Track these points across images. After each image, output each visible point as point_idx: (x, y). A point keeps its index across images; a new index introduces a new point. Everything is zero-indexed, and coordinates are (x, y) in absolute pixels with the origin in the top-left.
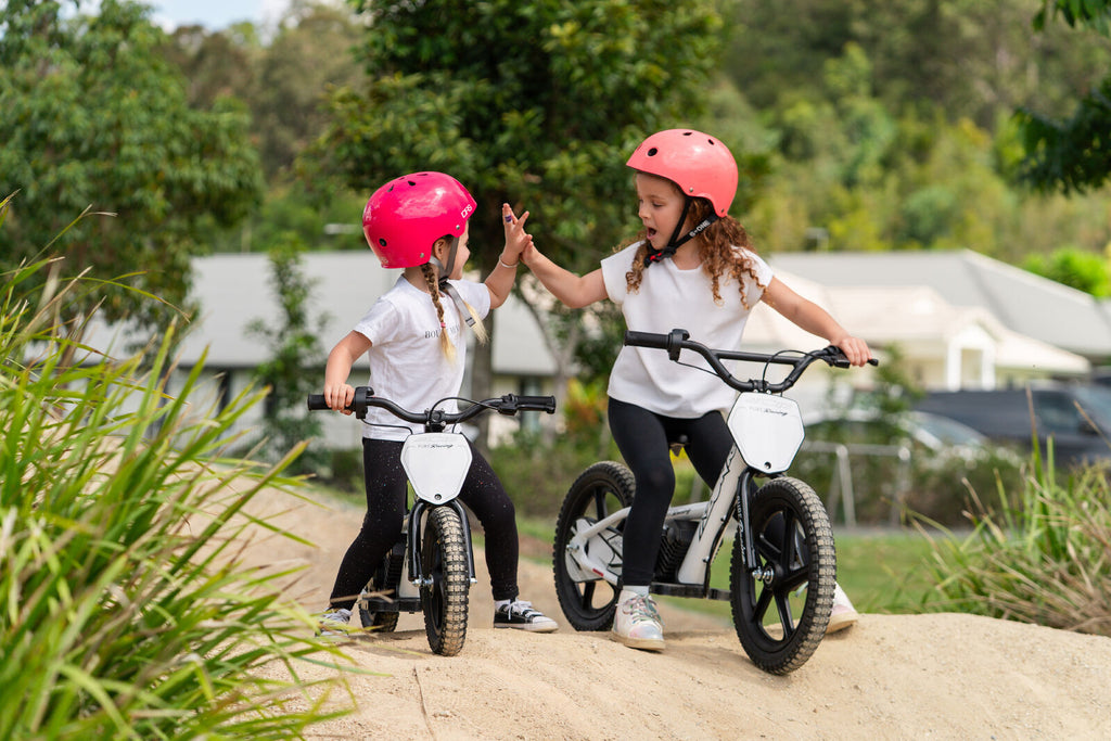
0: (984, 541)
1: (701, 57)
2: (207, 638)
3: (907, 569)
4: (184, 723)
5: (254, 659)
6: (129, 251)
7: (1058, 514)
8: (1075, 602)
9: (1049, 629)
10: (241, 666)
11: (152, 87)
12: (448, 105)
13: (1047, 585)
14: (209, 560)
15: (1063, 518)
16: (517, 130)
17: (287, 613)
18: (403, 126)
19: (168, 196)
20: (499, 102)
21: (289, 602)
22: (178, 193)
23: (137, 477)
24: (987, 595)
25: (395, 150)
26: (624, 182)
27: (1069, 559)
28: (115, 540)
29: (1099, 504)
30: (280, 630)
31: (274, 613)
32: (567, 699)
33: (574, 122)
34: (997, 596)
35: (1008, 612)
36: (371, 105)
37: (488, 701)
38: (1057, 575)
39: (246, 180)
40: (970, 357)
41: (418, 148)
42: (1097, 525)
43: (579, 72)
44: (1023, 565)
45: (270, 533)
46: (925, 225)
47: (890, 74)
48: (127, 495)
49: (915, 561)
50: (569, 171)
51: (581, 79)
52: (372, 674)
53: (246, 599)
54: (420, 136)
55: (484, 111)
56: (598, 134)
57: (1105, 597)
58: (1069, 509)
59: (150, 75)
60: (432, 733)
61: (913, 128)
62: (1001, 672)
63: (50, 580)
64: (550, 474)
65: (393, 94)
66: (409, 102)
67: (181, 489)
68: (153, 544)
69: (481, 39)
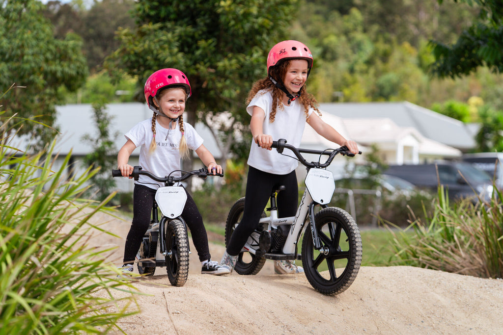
0: (417, 233)
1: (286, 15)
2: (72, 279)
3: (382, 246)
4: (63, 318)
5: (93, 289)
6: (28, 104)
7: (450, 221)
8: (458, 261)
9: (447, 273)
10: (87, 292)
11: (38, 29)
12: (173, 37)
13: (445, 253)
14: (73, 244)
15: (452, 223)
16: (204, 48)
17: (108, 268)
18: (153, 47)
19: (45, 78)
20: (196, 36)
21: (108, 263)
22: (49, 77)
23: (40, 208)
24: (418, 257)
25: (149, 58)
26: (253, 72)
27: (455, 241)
28: (31, 236)
29: (468, 216)
30: (105, 276)
31: (102, 268)
32: (232, 305)
33: (230, 45)
34: (423, 258)
35: (428, 265)
36: (138, 38)
37: (197, 306)
38: (450, 248)
39: (80, 71)
40: (408, 149)
41: (160, 56)
42: (467, 226)
43: (232, 23)
44: (434, 244)
45: (101, 232)
46: (387, 90)
47: (372, 22)
48: (36, 215)
49: (385, 242)
50: (228, 67)
51: (233, 26)
52: (145, 295)
53: (89, 262)
54: (160, 51)
55: (189, 40)
56: (241, 50)
57: (471, 258)
58: (455, 219)
59: (37, 24)
60: (172, 321)
61: (382, 46)
62: (425, 292)
63: (2, 254)
64: (219, 203)
65: (148, 32)
66: (156, 36)
67: (60, 213)
68: (48, 238)
69: (188, 7)
